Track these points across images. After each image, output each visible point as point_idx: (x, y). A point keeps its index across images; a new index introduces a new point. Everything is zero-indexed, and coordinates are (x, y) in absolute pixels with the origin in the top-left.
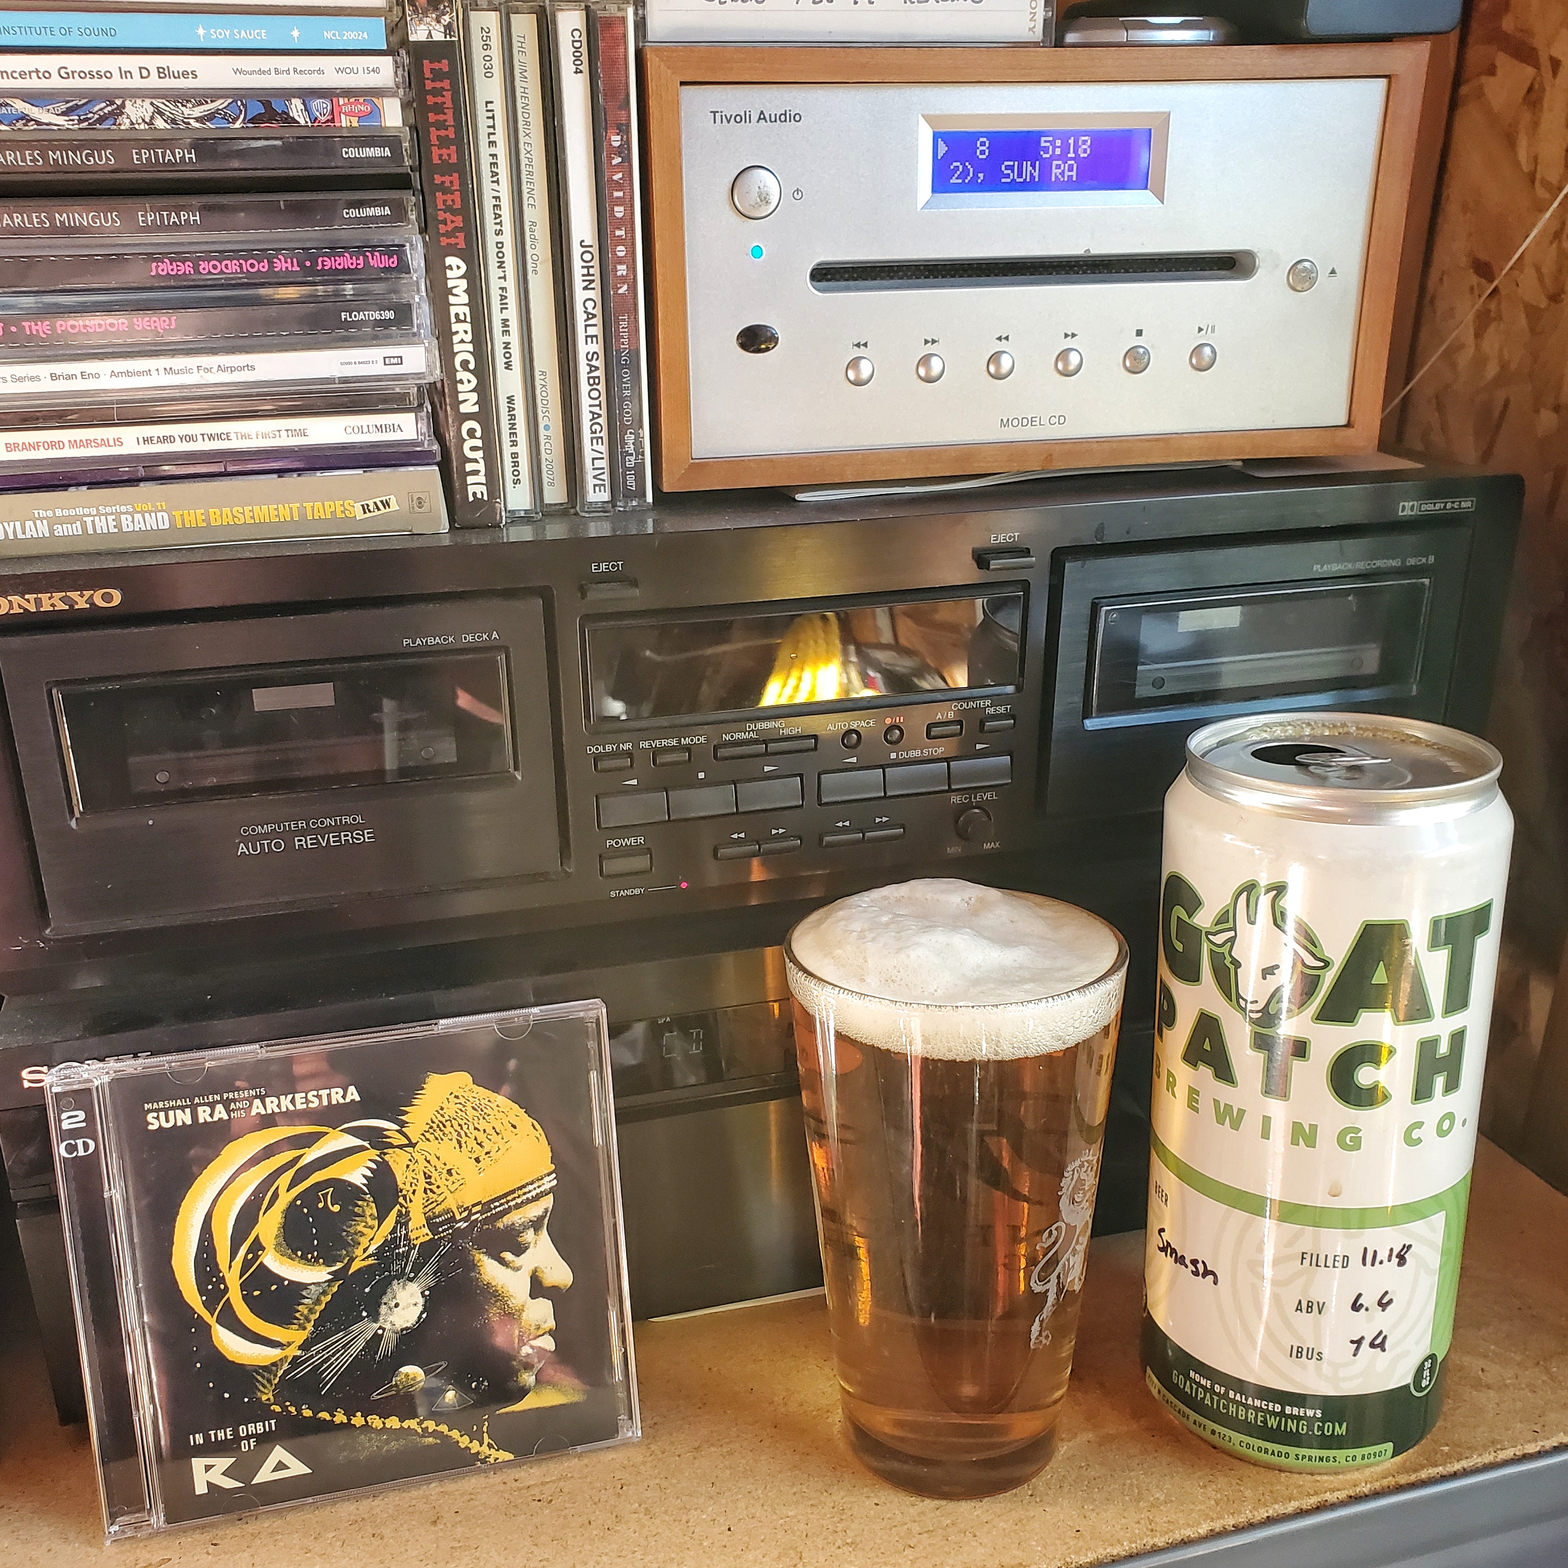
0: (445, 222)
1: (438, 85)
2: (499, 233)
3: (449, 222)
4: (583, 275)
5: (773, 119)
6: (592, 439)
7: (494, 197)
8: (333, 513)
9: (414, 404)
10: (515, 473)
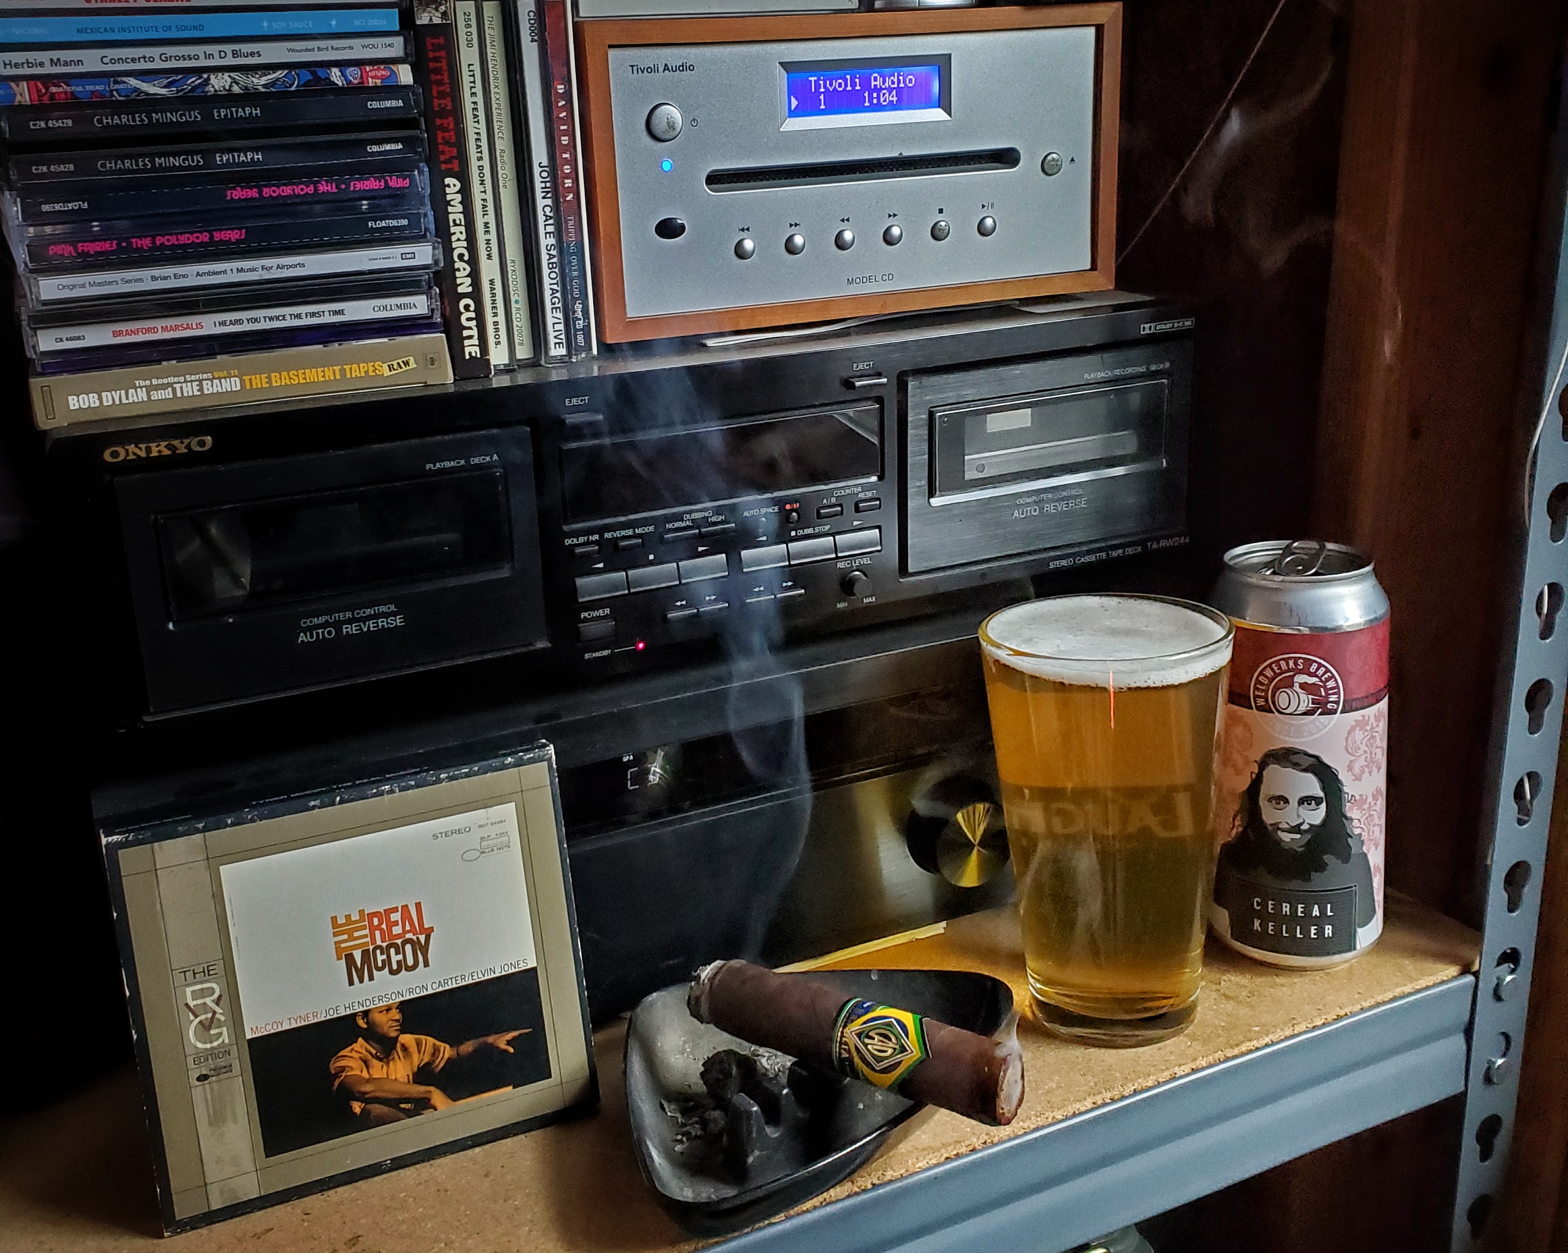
1: (437, 54)
2: (480, 159)
3: (447, 153)
4: (542, 188)
5: (675, 69)
6: (552, 309)
7: (476, 133)
8: (367, 372)
9: (426, 287)
10: (497, 336)
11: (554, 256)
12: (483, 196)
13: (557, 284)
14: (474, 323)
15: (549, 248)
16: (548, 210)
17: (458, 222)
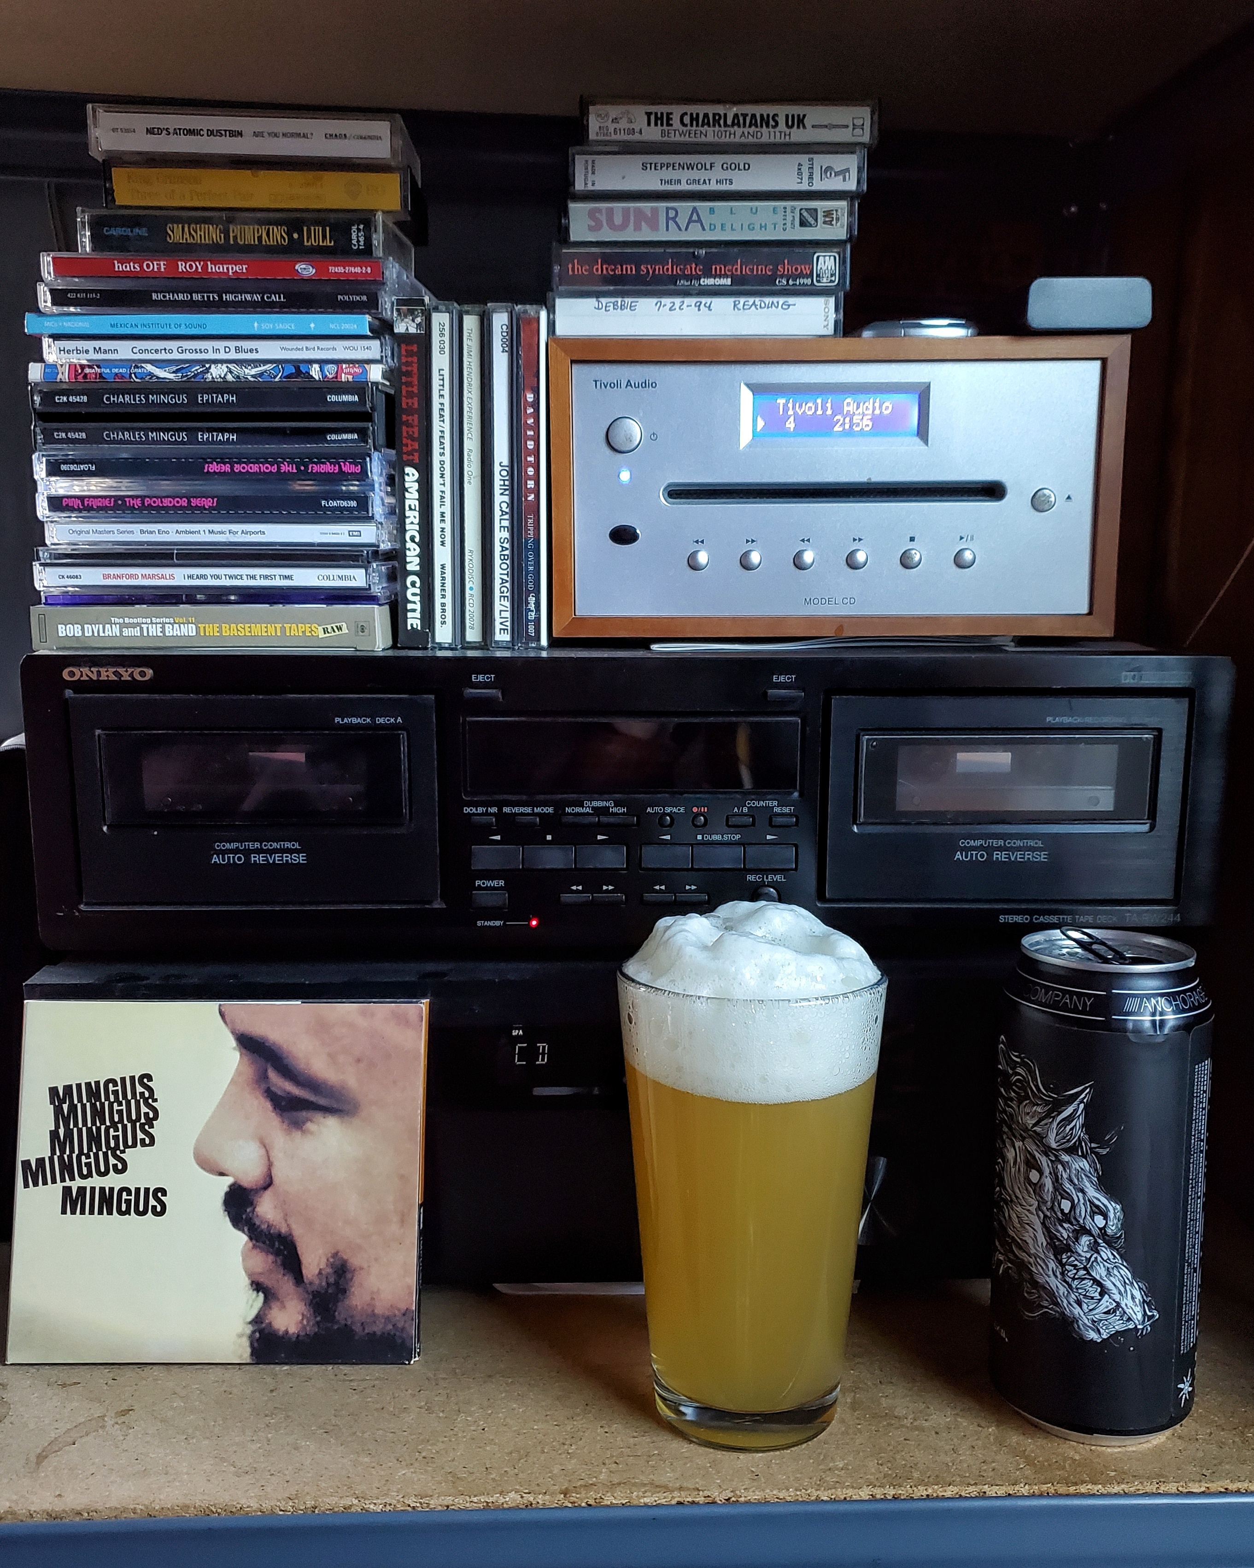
0: (407, 445)
1: (410, 359)
2: (442, 454)
3: (409, 446)
4: (501, 485)
5: (637, 385)
6: (501, 597)
7: (440, 431)
8: (303, 633)
10: (443, 617)
11: (507, 549)
12: (443, 488)
13: (507, 574)
14: (420, 599)
15: (502, 541)
16: (504, 506)
17: (413, 507)
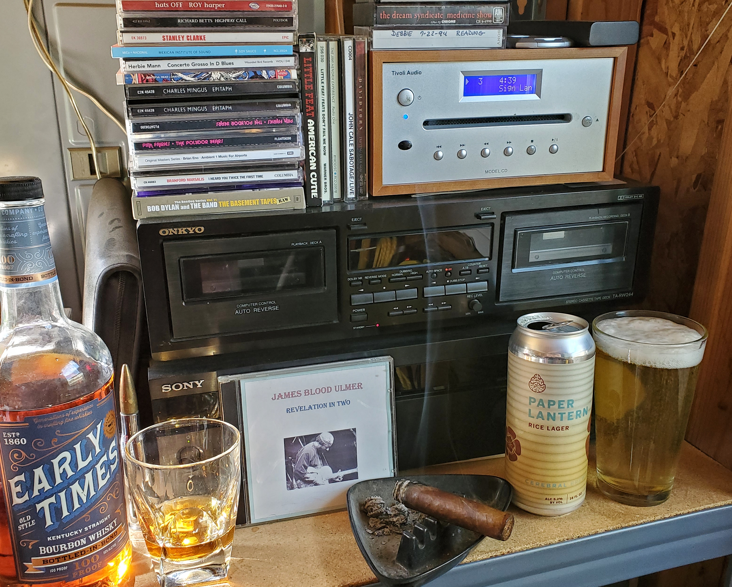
0: (308, 108)
1: (308, 65)
2: (323, 111)
4: (349, 124)
5: (412, 74)
6: (350, 177)
7: (323, 100)
8: (270, 202)
9: (297, 167)
10: (325, 189)
11: (353, 154)
12: (324, 127)
13: (353, 166)
14: (316, 183)
15: (351, 150)
16: (351, 134)
17: (312, 139)
